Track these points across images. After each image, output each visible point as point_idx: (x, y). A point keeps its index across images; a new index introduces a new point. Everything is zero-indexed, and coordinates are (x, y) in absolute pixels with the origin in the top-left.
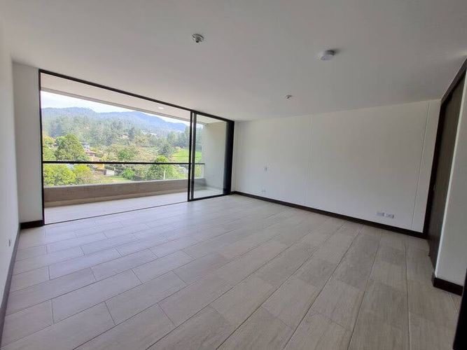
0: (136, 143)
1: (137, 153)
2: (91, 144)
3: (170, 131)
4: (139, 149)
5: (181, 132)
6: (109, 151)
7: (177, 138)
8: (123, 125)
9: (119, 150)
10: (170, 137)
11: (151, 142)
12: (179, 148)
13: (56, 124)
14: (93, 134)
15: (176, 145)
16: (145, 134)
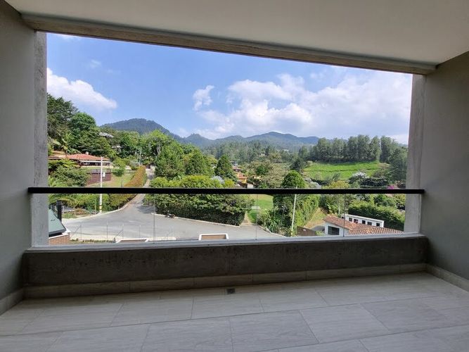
0: (270, 159)
1: (271, 168)
2: (239, 163)
3: (301, 146)
4: (272, 165)
5: (313, 146)
6: (249, 167)
7: (308, 152)
8: (261, 145)
9: (257, 166)
10: (301, 152)
11: (284, 158)
12: (311, 162)
13: (220, 150)
14: (241, 155)
15: (308, 159)
16: (279, 151)
